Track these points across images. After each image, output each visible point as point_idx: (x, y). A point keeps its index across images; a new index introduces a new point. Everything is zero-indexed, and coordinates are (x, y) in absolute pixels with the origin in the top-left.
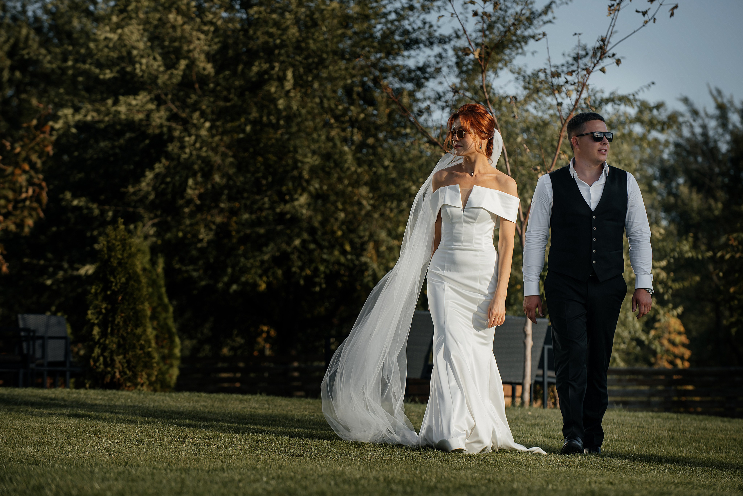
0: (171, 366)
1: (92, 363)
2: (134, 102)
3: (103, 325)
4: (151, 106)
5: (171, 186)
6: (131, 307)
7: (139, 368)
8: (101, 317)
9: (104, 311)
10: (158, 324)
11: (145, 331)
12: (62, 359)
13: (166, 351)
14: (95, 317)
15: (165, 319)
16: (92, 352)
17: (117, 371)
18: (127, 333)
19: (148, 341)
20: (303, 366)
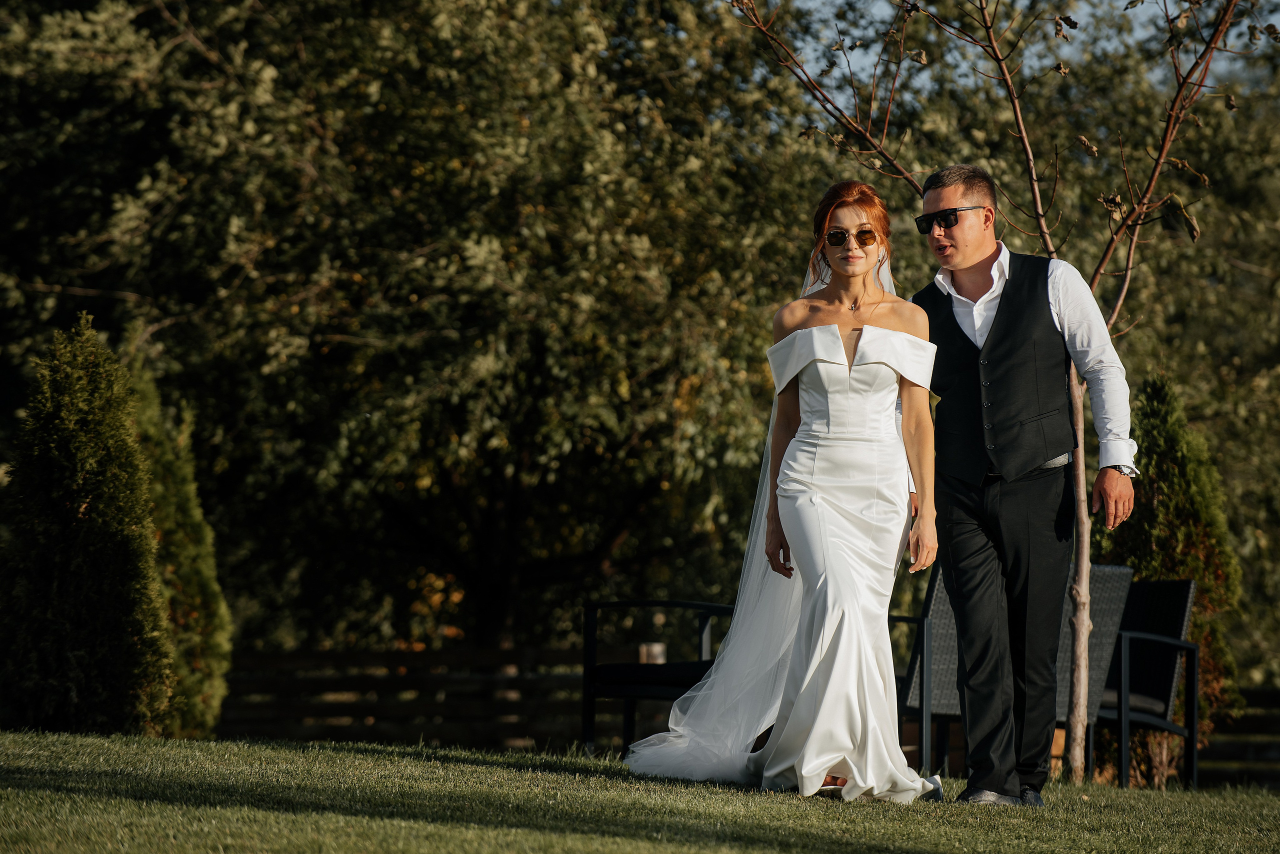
0: (209, 675)
11: (144, 588)
15: (194, 559)
19: (152, 614)
20: (530, 676)
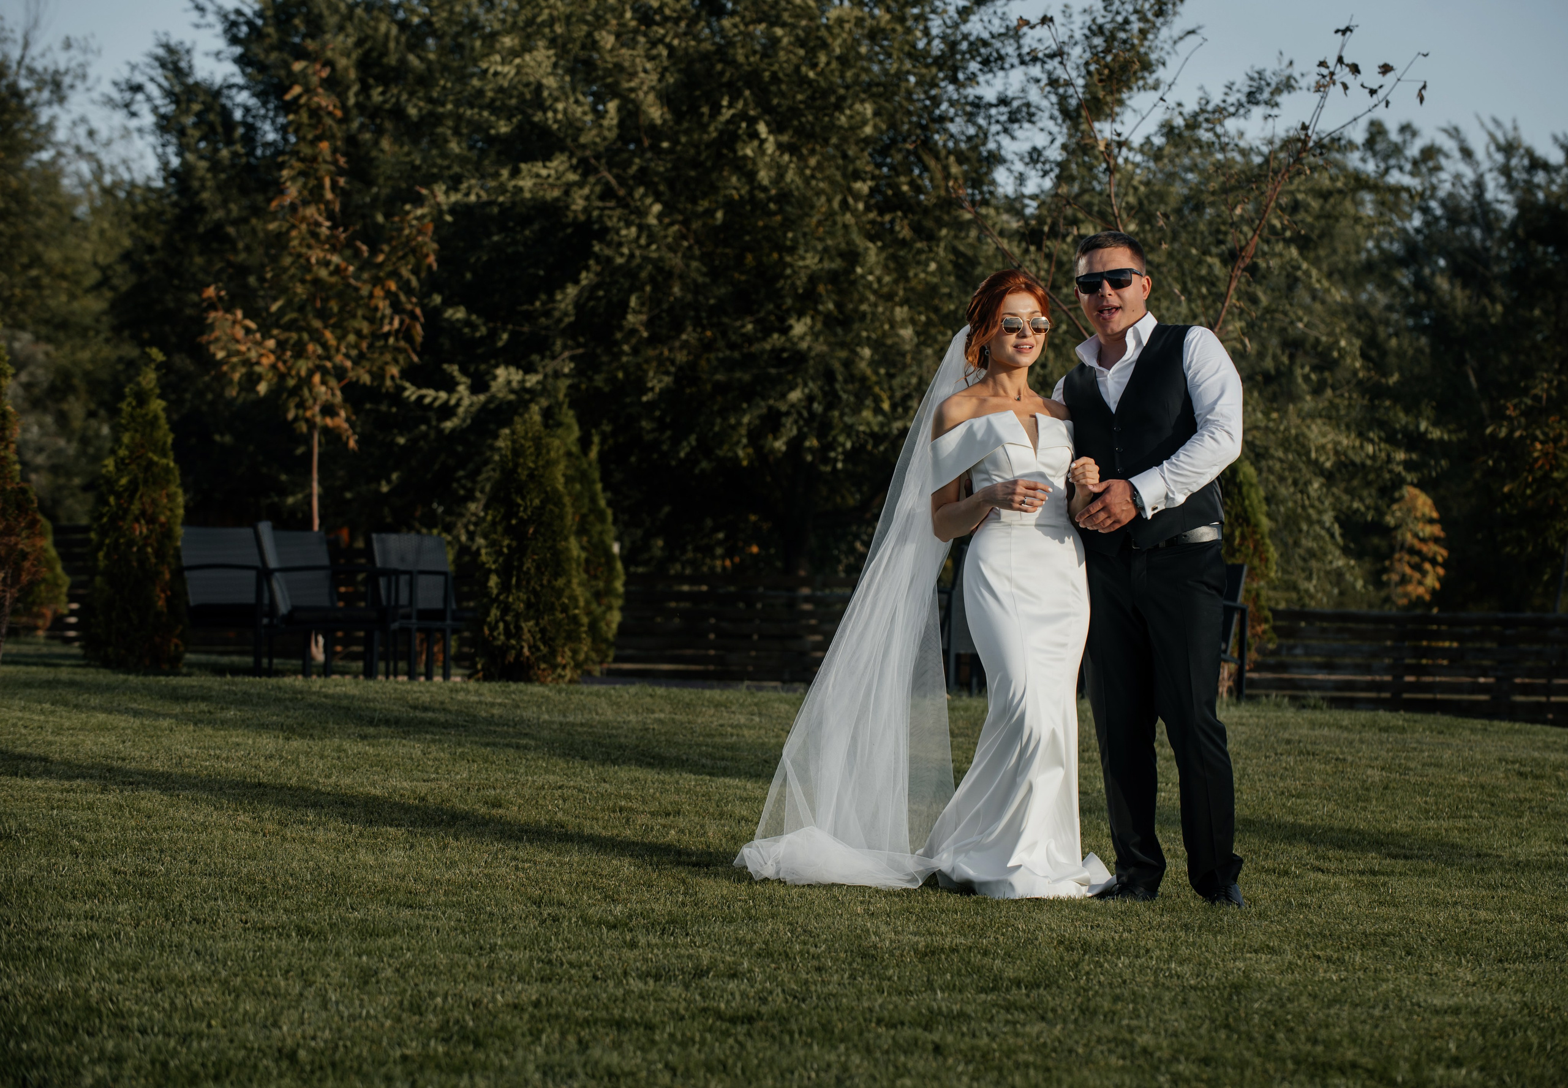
0: (610, 608)
1: (486, 631)
2: (544, 172)
3: (505, 572)
4: (572, 177)
5: (604, 301)
6: (548, 545)
7: (560, 641)
8: (501, 560)
9: (505, 550)
10: (589, 542)
11: (569, 582)
12: (438, 605)
13: (601, 585)
14: (491, 560)
15: (601, 533)
16: (488, 614)
17: (525, 644)
18: (542, 585)
19: (574, 599)
20: (819, 593)
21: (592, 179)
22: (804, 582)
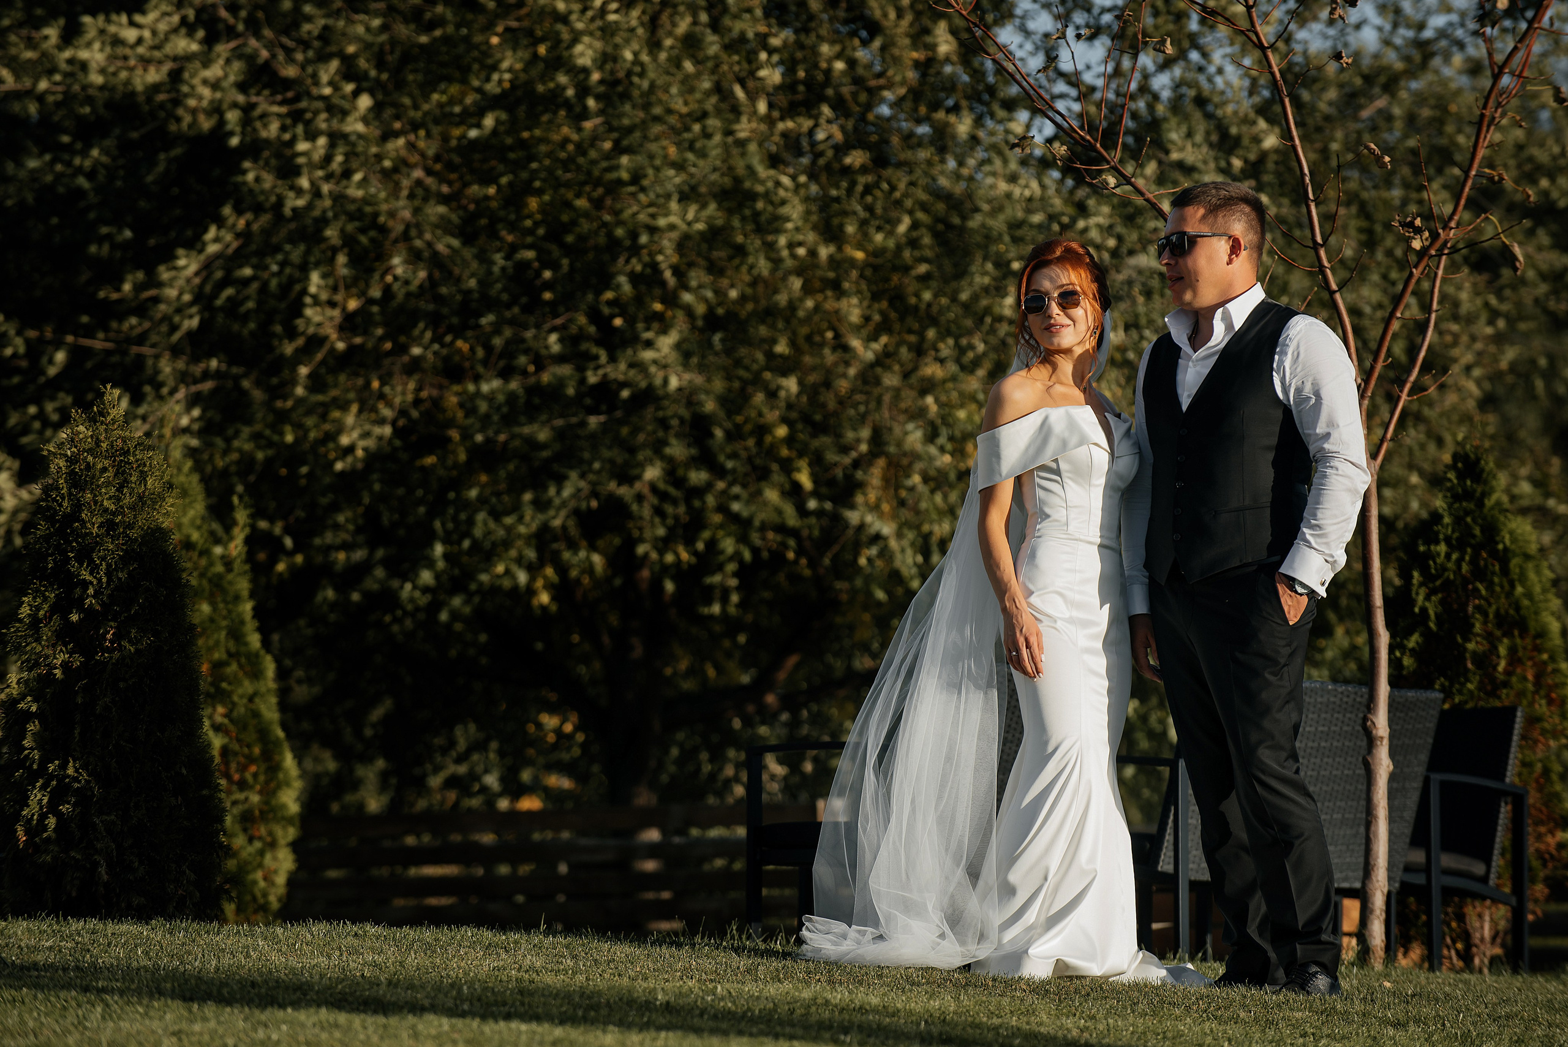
0: (272, 845)
1: (22, 836)
2: (130, 35)
4: (184, 45)
5: (253, 291)
9: (58, 673)
15: (251, 699)
21: (223, 49)
22: (648, 819)
